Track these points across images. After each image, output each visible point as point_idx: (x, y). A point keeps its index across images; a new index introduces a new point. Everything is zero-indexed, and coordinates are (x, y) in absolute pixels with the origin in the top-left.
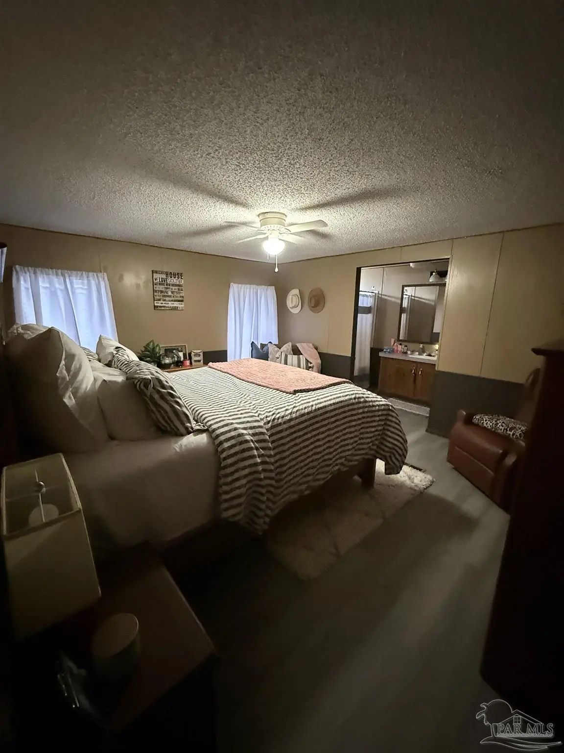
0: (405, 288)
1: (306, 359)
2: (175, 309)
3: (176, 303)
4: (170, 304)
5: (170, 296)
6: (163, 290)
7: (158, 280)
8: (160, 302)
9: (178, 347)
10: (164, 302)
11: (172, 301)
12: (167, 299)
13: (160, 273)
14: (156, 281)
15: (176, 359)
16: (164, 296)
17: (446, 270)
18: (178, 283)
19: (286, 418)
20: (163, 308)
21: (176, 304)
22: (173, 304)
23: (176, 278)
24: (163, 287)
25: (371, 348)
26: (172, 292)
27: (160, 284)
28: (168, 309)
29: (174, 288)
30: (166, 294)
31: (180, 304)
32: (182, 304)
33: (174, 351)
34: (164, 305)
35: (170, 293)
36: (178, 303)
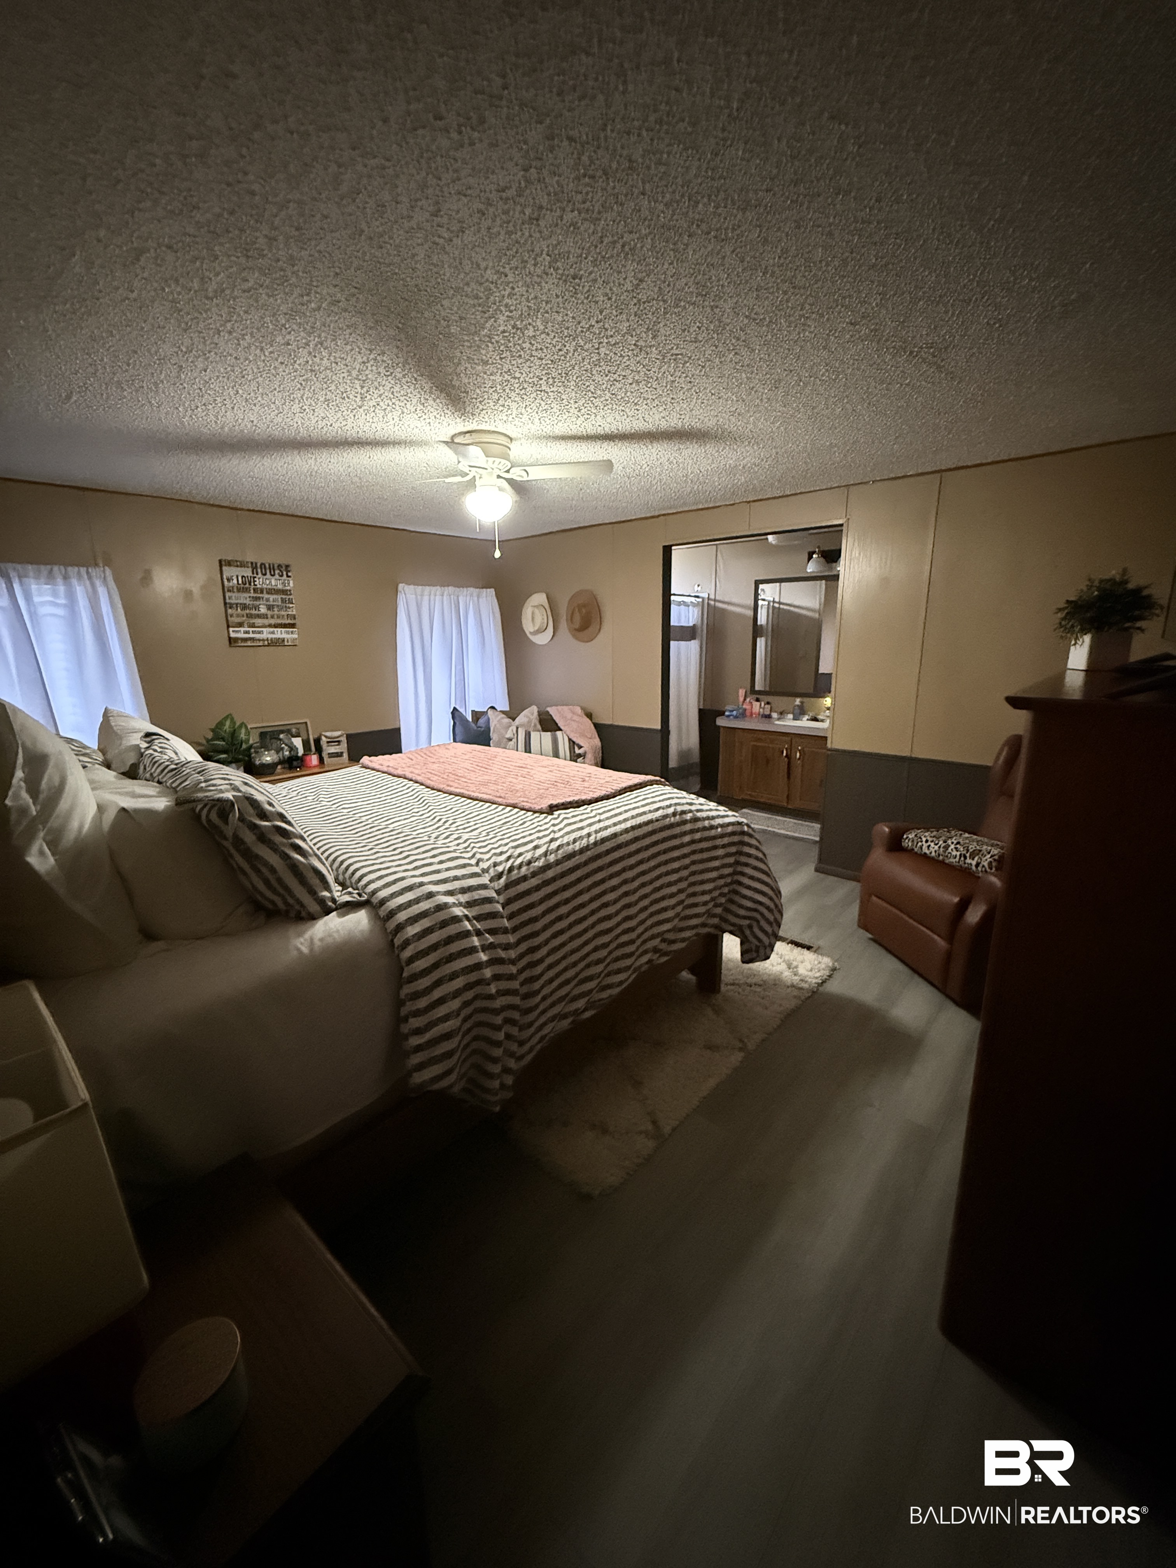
0: (761, 586)
1: (570, 740)
2: (278, 643)
3: (279, 630)
4: (266, 634)
5: (265, 616)
6: (248, 602)
7: (235, 581)
8: (242, 629)
9: (289, 727)
10: (251, 629)
11: (270, 626)
12: (258, 621)
13: (237, 566)
14: (231, 584)
15: (287, 753)
16: (250, 616)
17: (838, 548)
18: (280, 587)
19: (537, 864)
20: (249, 643)
21: (280, 633)
22: (273, 633)
23: (277, 576)
24: (247, 595)
25: (700, 711)
26: (270, 608)
27: (239, 590)
28: (261, 643)
29: (272, 597)
30: (253, 612)
31: (288, 633)
32: (292, 632)
33: (281, 736)
34: (251, 635)
35: (263, 610)
36: (283, 630)
